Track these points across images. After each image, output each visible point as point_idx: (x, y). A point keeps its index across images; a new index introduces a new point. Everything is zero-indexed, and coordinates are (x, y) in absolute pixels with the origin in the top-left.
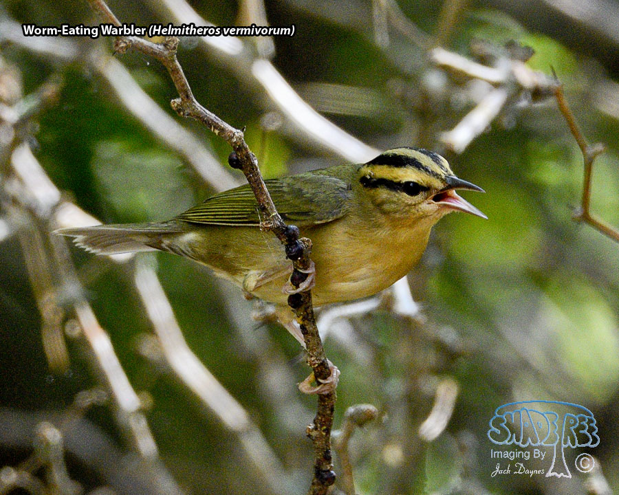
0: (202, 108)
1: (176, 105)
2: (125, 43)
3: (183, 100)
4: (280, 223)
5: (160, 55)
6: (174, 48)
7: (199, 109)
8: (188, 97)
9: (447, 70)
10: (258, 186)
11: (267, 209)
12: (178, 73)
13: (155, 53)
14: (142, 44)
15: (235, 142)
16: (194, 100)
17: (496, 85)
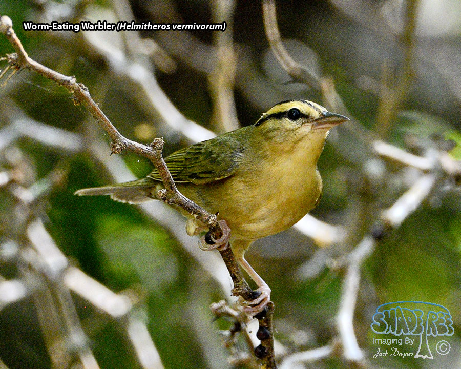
0: (184, 196)
1: (162, 194)
2: (121, 145)
3: (167, 190)
4: (248, 289)
5: (150, 154)
6: (160, 149)
7: (181, 197)
8: (171, 188)
9: (385, 160)
10: (229, 259)
11: (237, 278)
12: (163, 168)
13: (144, 153)
14: (134, 146)
15: (210, 224)
16: (177, 190)
17: (426, 172)
